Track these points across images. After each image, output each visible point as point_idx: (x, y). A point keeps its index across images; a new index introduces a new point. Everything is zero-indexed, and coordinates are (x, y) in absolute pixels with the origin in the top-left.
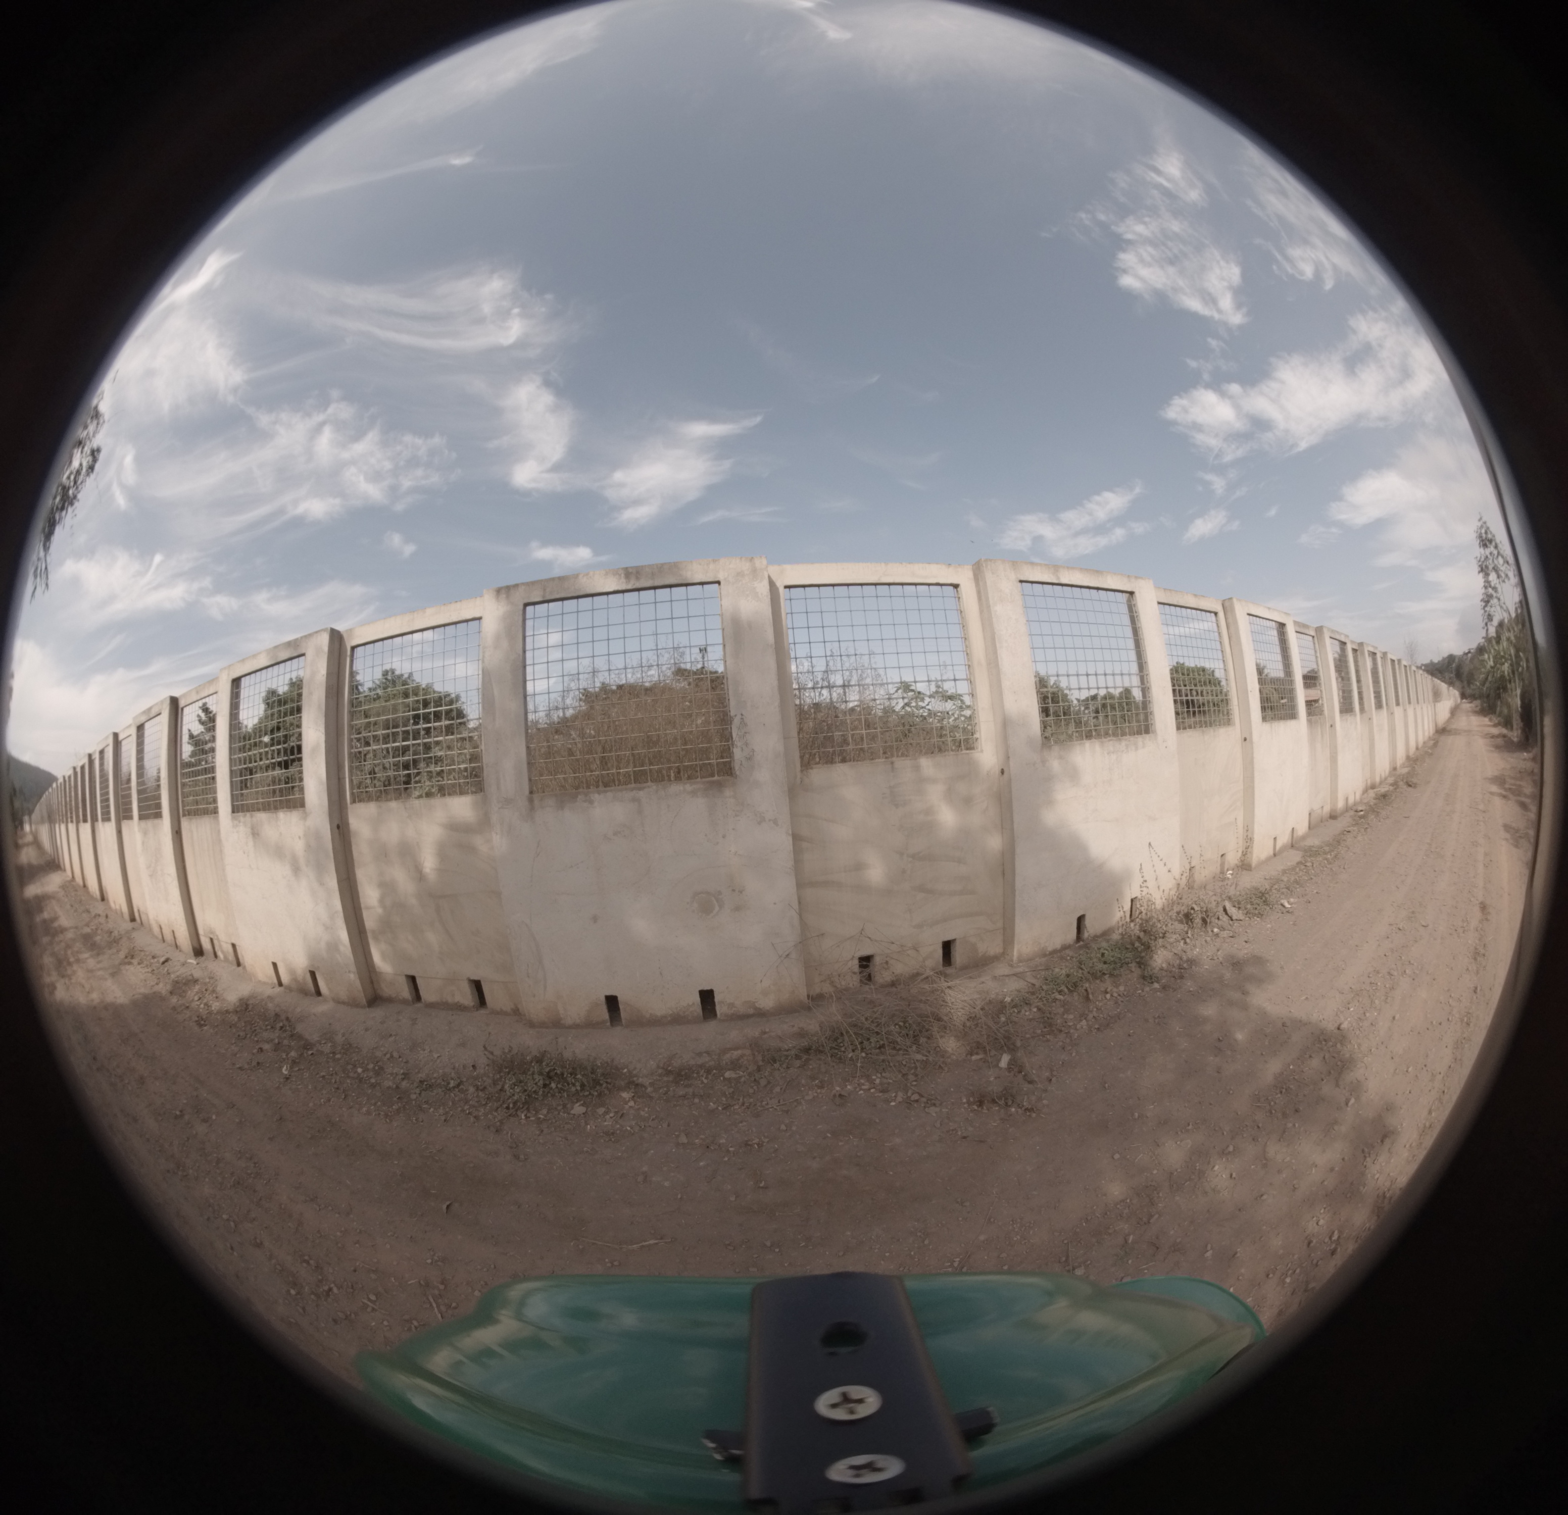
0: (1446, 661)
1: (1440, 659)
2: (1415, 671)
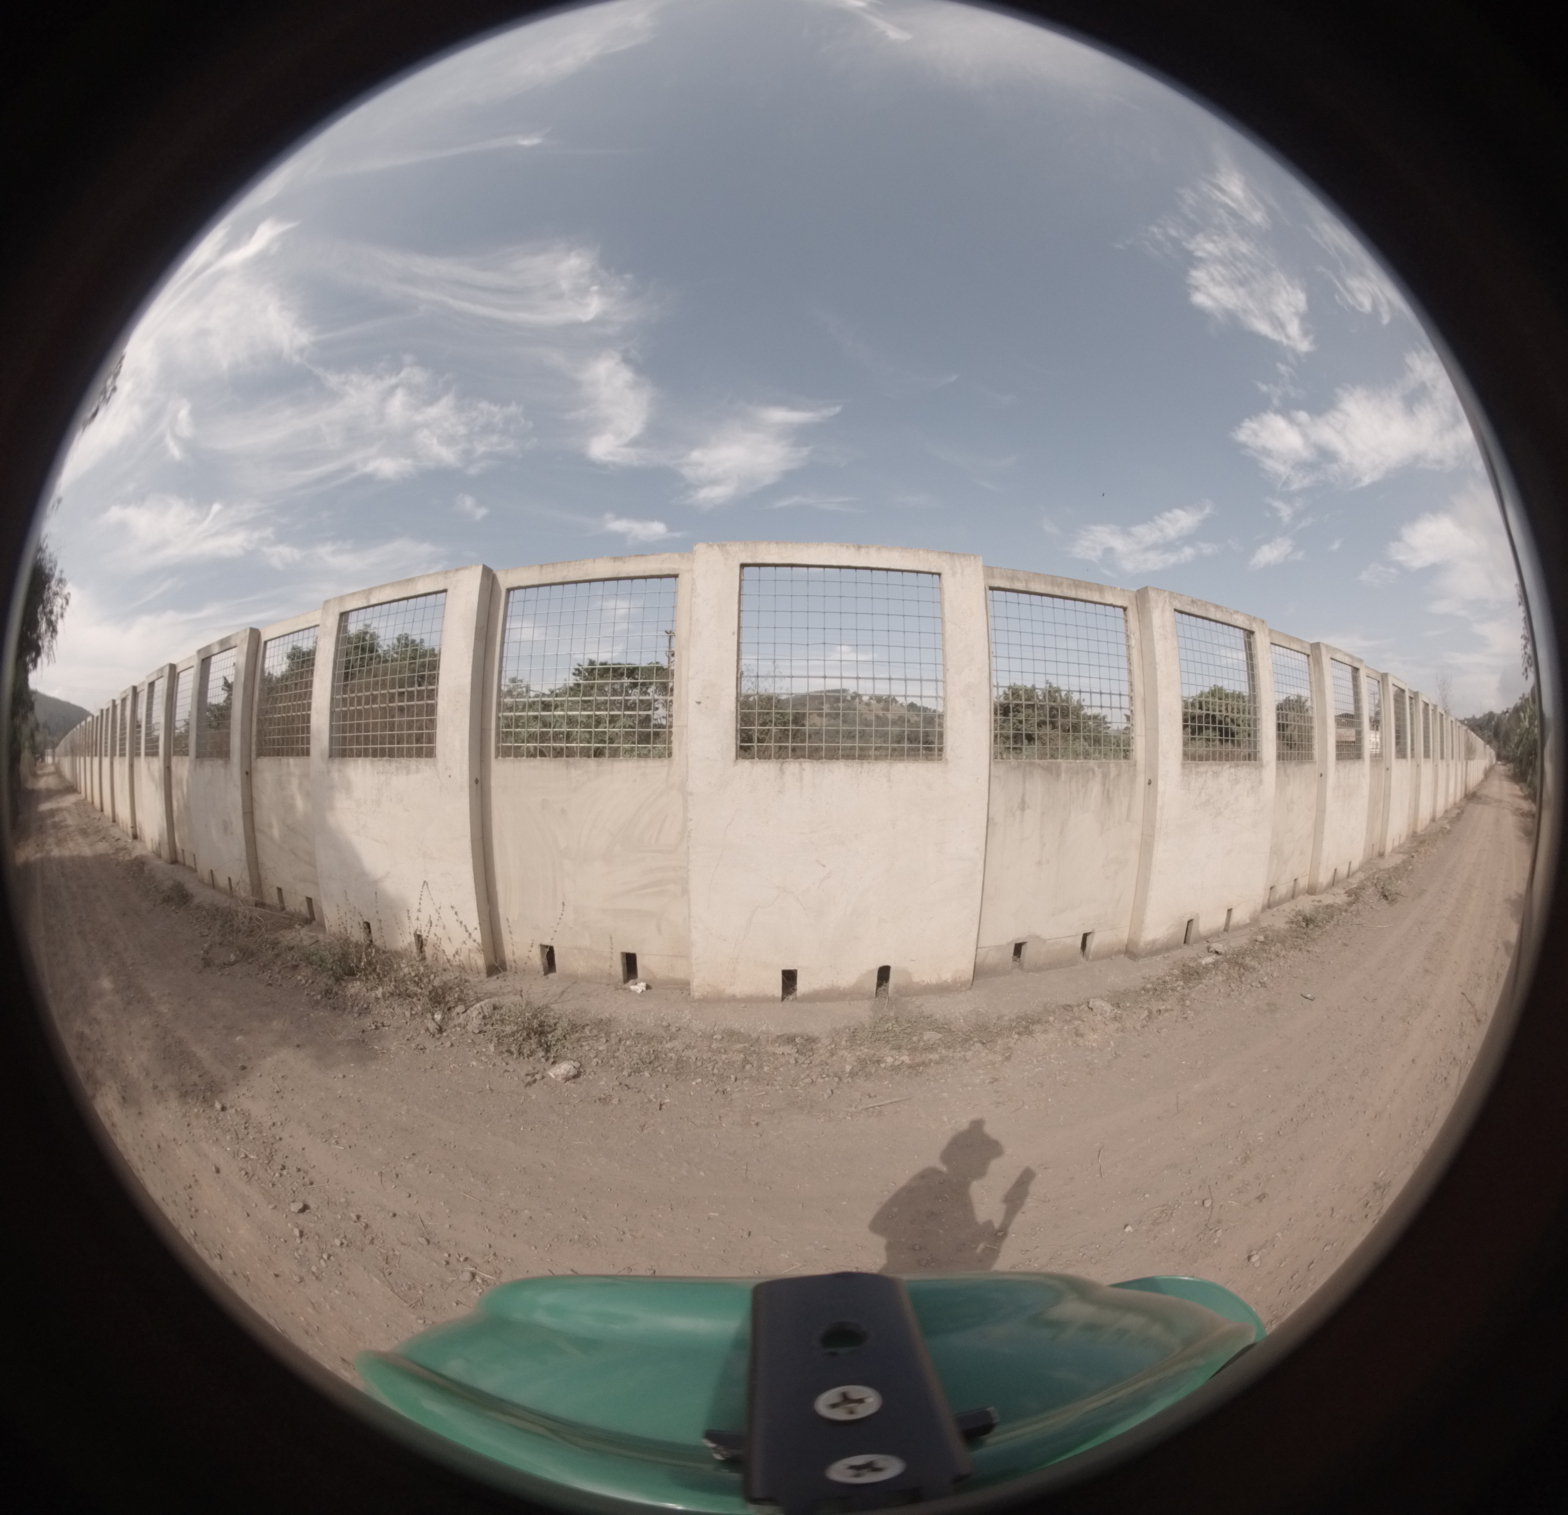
0: (1486, 718)
1: (1482, 715)
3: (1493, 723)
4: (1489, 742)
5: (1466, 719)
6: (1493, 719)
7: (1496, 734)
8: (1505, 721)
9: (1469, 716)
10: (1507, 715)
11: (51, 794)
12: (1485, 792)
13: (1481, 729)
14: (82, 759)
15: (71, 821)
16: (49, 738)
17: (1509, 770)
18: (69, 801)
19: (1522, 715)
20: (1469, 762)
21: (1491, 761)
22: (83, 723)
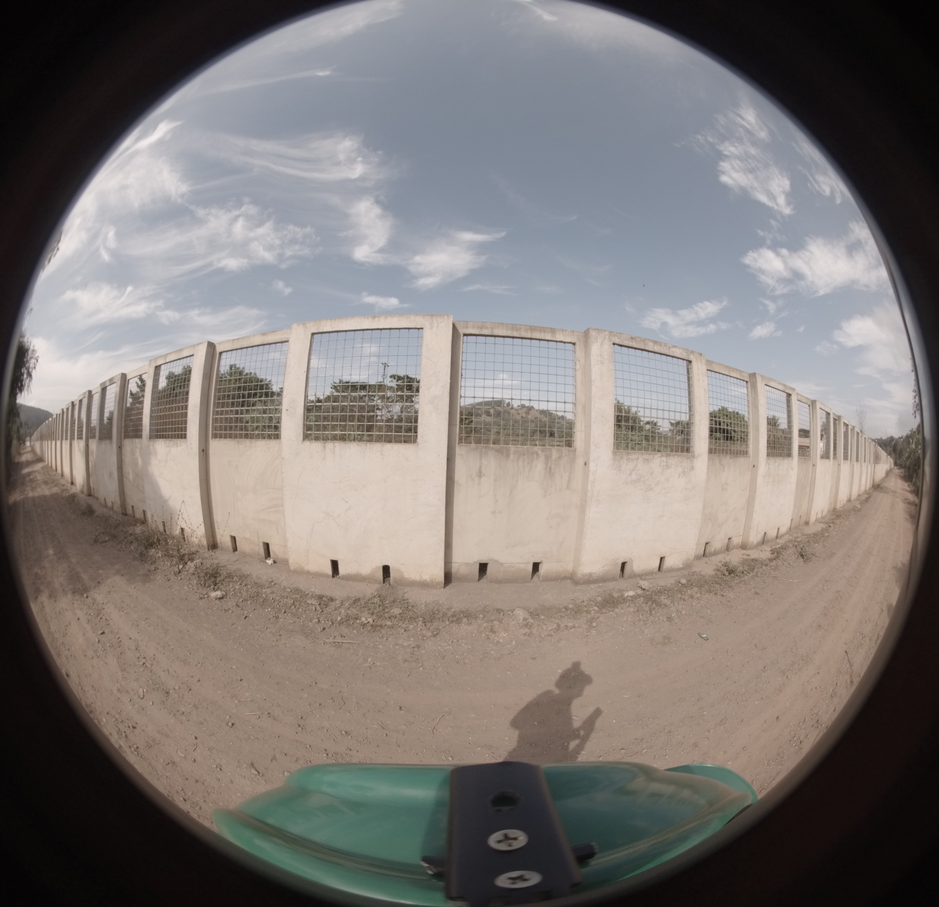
0: (889, 440)
1: (886, 438)
2: (870, 442)
3: (893, 443)
4: (889, 454)
5: (876, 439)
6: (893, 441)
7: (895, 450)
8: (900, 443)
9: (879, 437)
10: (902, 439)
11: (29, 463)
12: (886, 485)
13: (885, 446)
14: (46, 442)
15: (39, 477)
16: (28, 431)
17: (902, 473)
18: (39, 466)
19: (911, 441)
20: (876, 465)
21: (891, 466)
22: (47, 422)
